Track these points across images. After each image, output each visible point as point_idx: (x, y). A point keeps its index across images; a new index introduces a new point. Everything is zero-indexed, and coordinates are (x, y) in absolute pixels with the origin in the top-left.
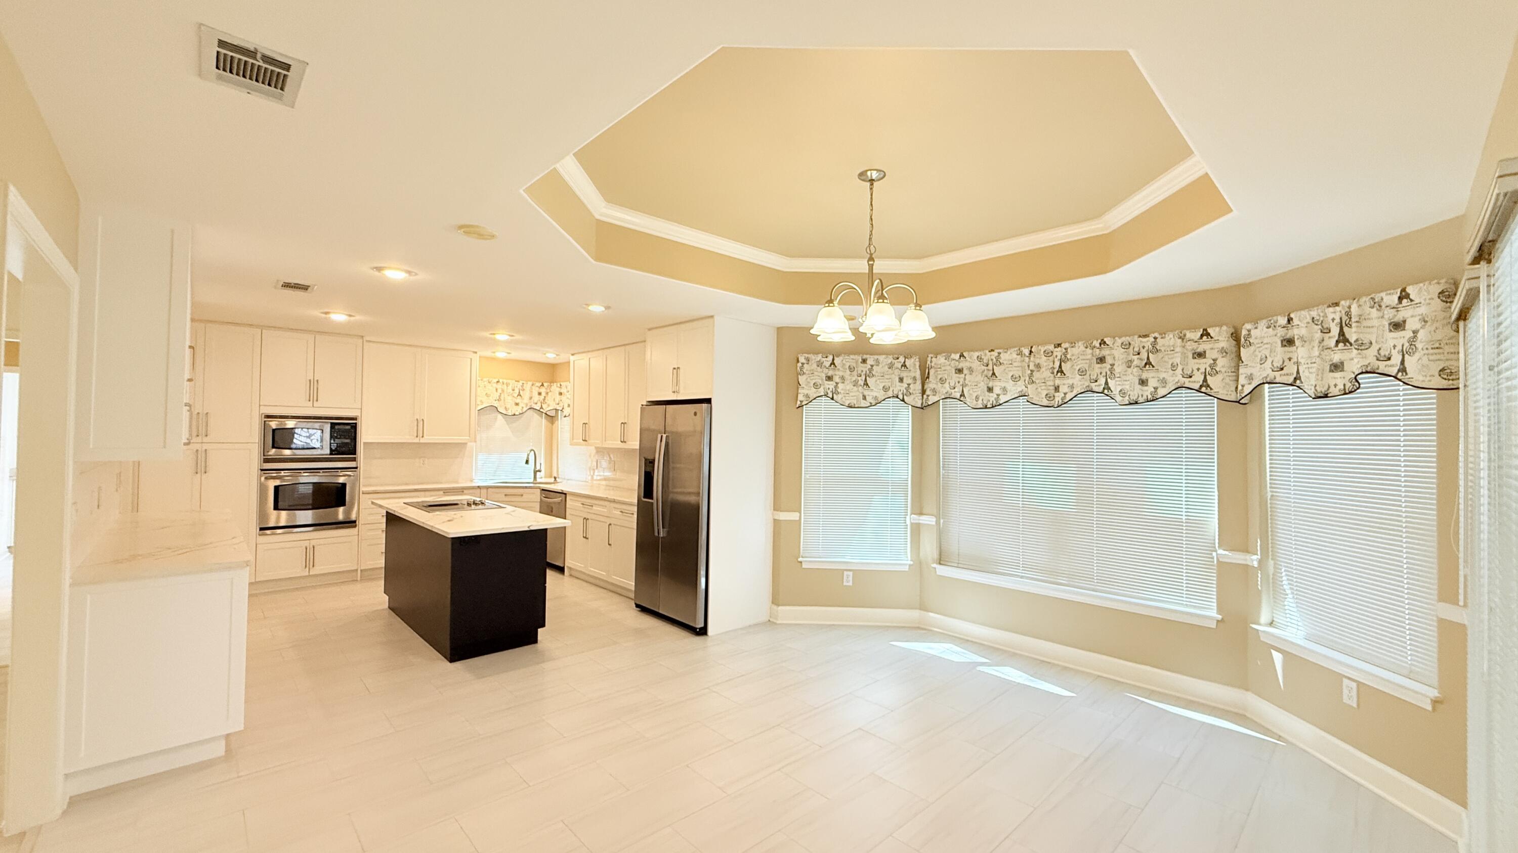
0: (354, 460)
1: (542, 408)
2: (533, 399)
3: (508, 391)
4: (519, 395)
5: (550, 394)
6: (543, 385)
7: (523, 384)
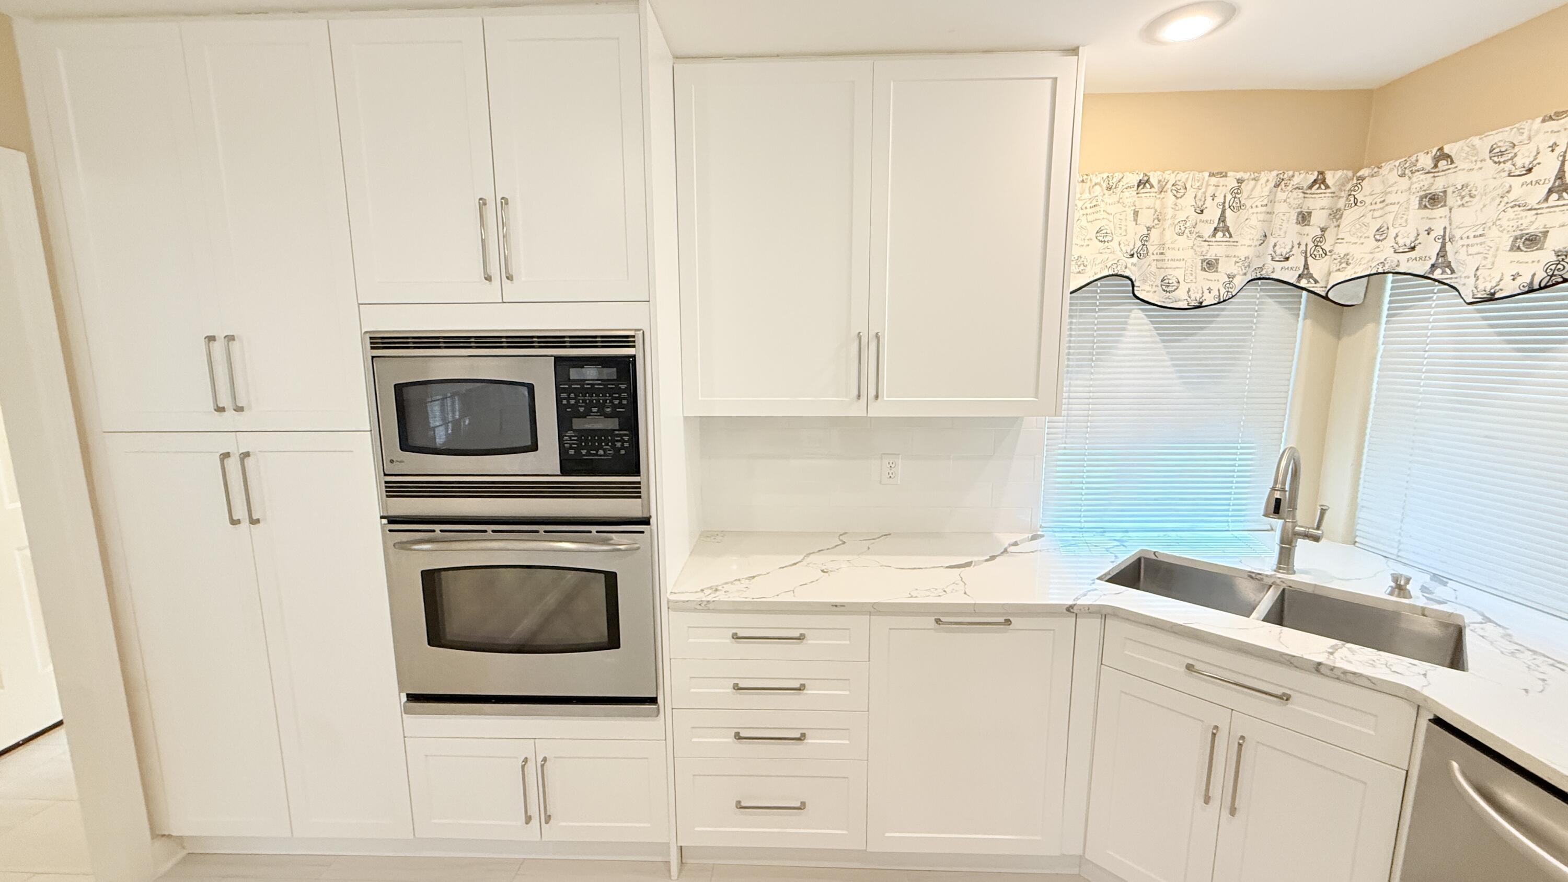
0: (634, 491)
1: (1306, 273)
2: (1271, 241)
3: (1181, 216)
4: (1222, 227)
5: (1350, 215)
6: (1321, 181)
7: (1240, 181)
